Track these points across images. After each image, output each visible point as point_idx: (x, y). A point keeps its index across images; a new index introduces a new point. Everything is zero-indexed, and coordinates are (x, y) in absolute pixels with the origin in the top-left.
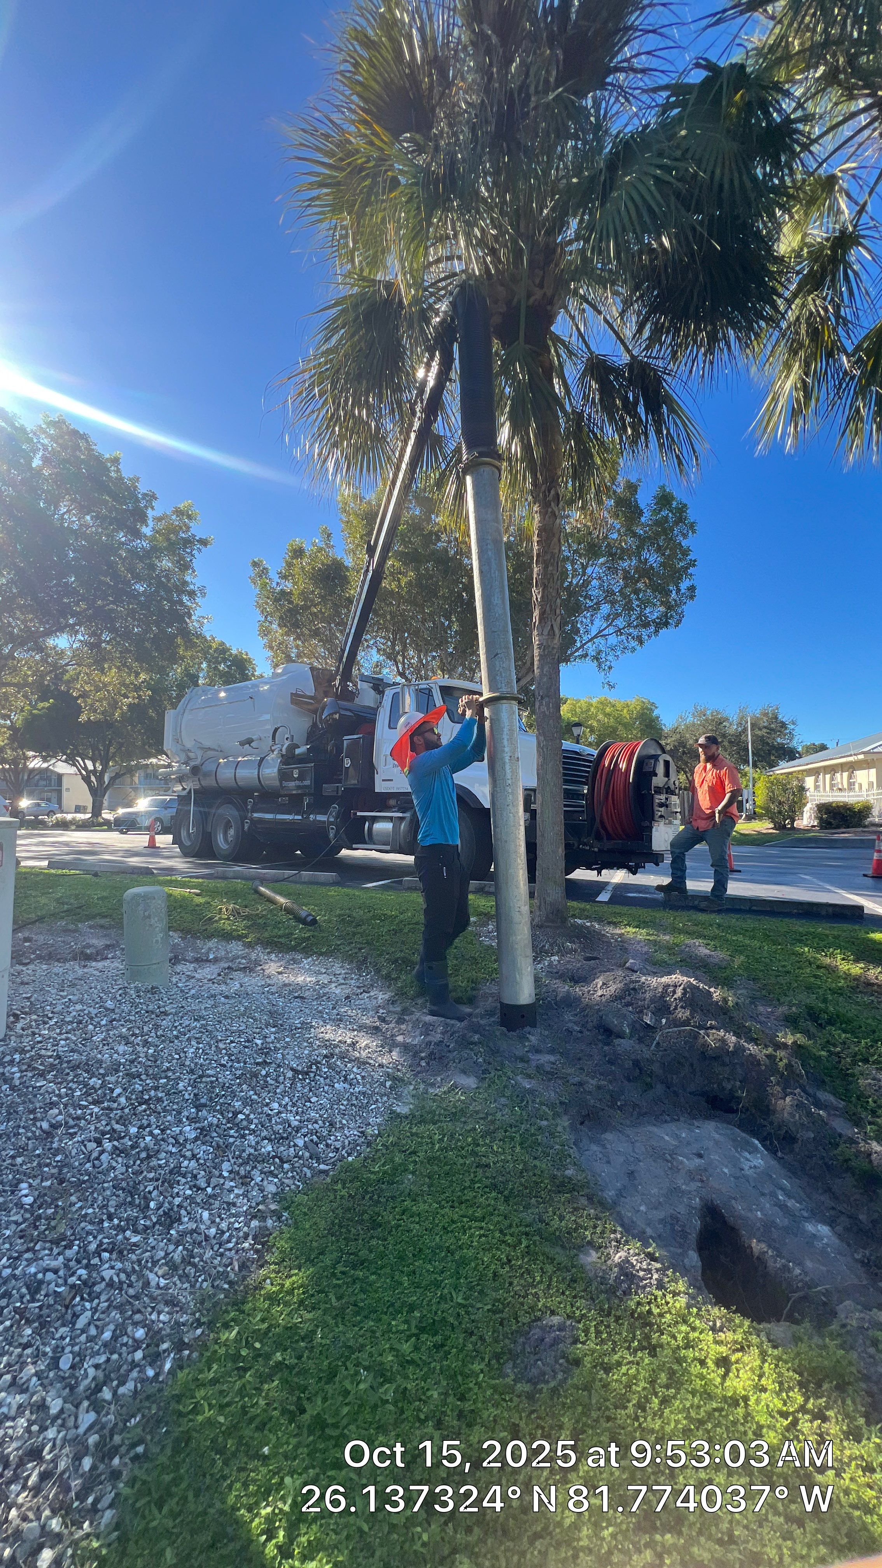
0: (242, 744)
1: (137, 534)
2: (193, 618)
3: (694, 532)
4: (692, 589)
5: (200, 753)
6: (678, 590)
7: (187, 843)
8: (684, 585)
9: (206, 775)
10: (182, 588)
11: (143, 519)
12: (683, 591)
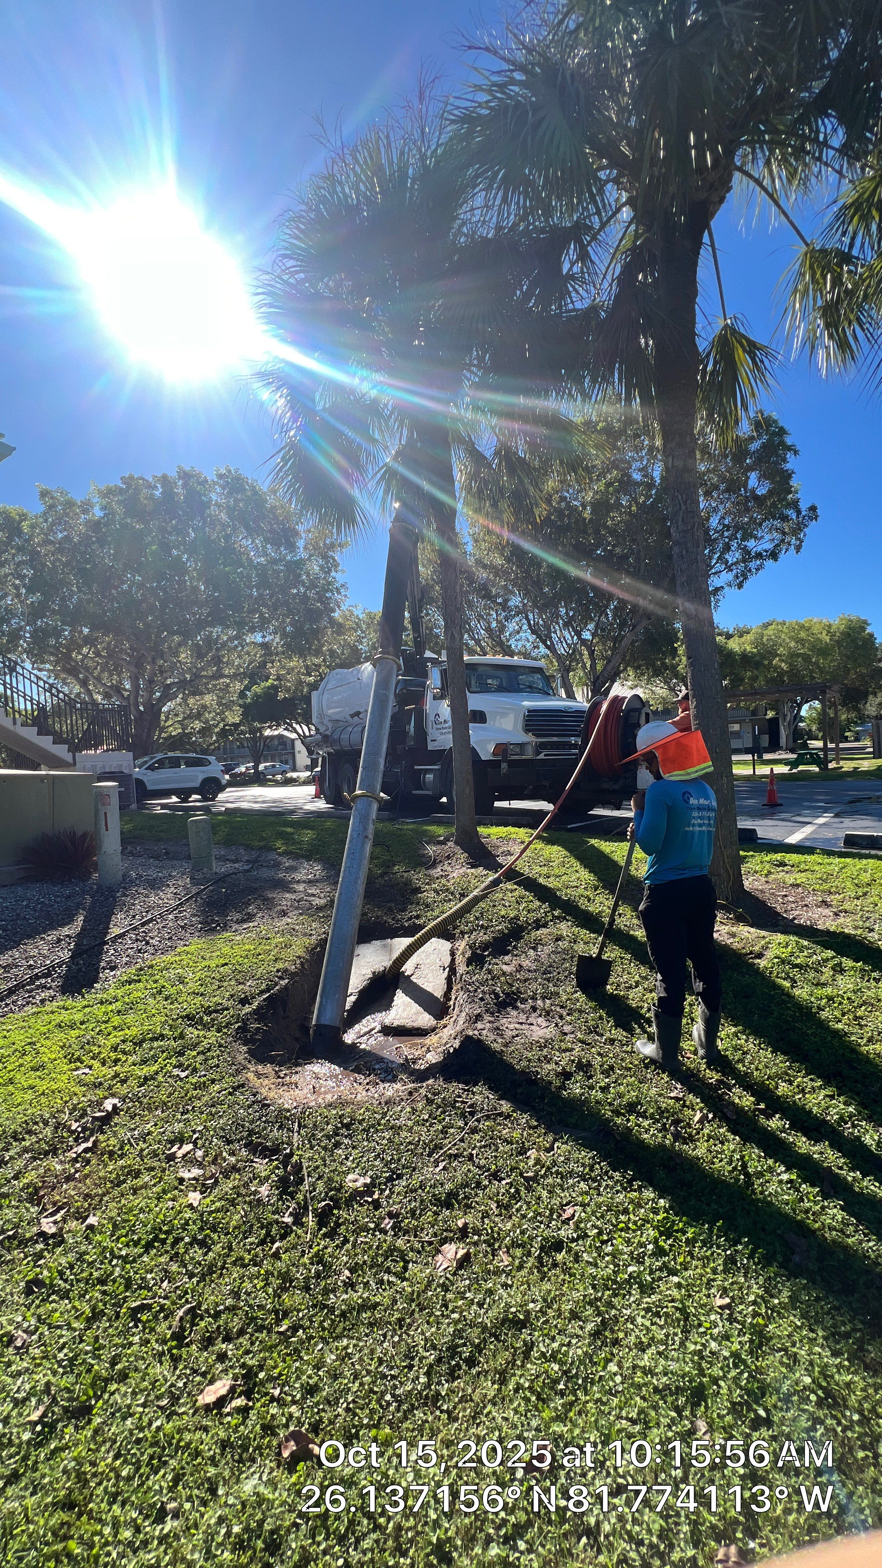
0: (352, 716)
1: (292, 547)
2: (343, 608)
3: (796, 452)
4: (813, 509)
5: (330, 725)
6: (799, 512)
7: (328, 793)
8: (804, 506)
9: (335, 741)
10: (328, 586)
11: (296, 533)
12: (804, 513)
